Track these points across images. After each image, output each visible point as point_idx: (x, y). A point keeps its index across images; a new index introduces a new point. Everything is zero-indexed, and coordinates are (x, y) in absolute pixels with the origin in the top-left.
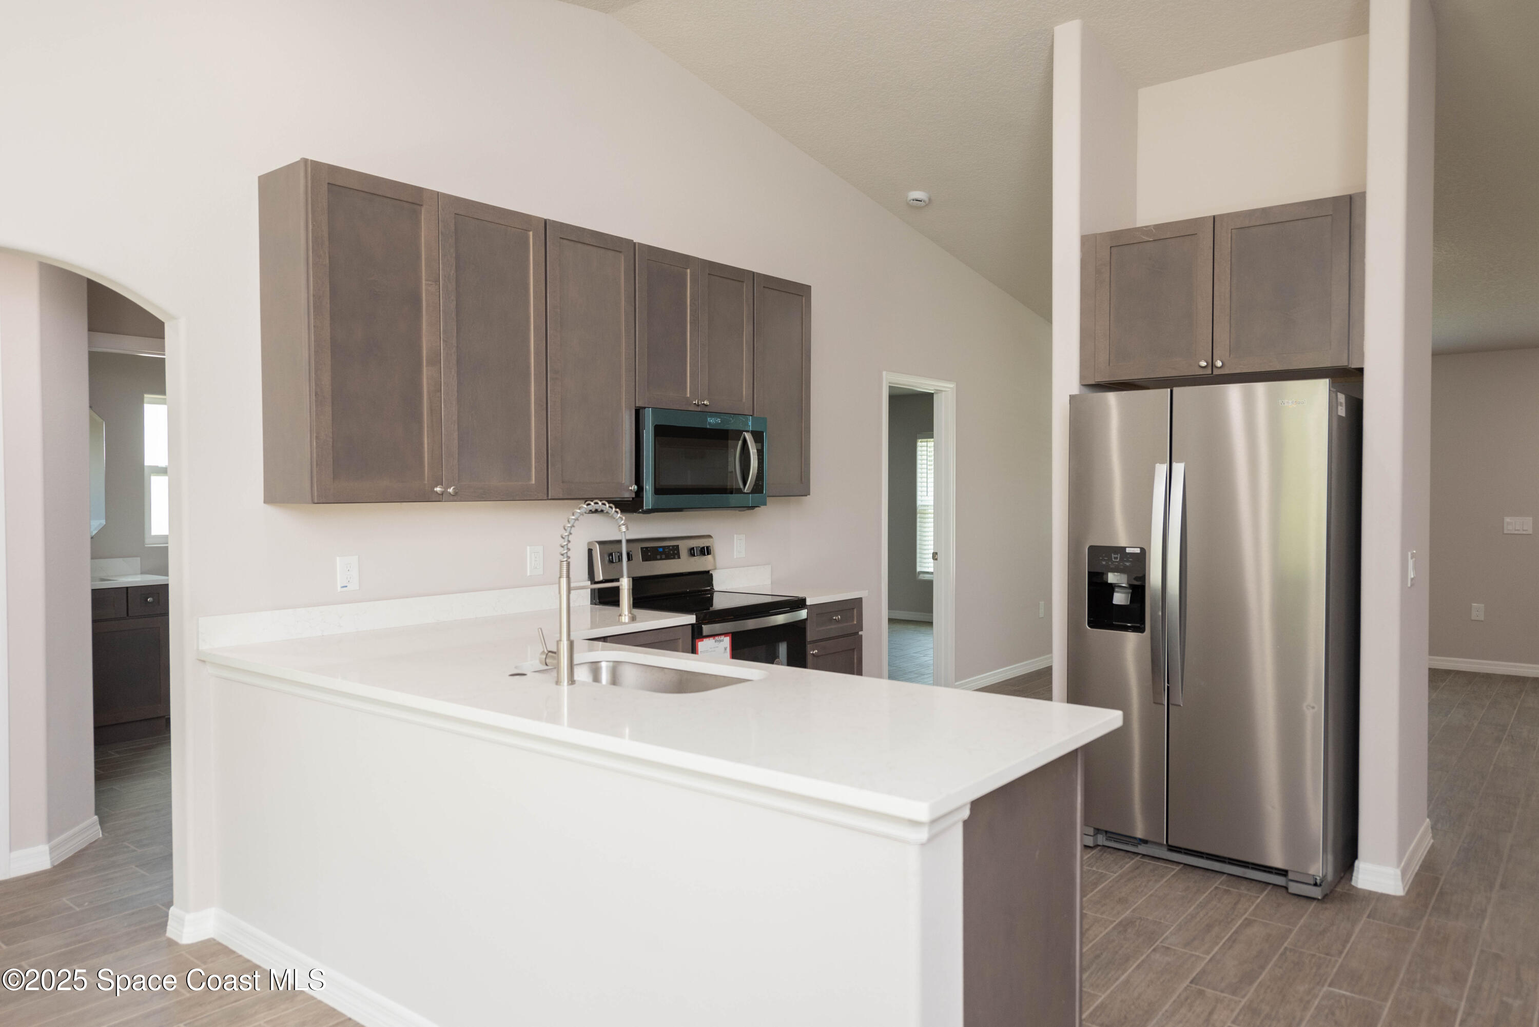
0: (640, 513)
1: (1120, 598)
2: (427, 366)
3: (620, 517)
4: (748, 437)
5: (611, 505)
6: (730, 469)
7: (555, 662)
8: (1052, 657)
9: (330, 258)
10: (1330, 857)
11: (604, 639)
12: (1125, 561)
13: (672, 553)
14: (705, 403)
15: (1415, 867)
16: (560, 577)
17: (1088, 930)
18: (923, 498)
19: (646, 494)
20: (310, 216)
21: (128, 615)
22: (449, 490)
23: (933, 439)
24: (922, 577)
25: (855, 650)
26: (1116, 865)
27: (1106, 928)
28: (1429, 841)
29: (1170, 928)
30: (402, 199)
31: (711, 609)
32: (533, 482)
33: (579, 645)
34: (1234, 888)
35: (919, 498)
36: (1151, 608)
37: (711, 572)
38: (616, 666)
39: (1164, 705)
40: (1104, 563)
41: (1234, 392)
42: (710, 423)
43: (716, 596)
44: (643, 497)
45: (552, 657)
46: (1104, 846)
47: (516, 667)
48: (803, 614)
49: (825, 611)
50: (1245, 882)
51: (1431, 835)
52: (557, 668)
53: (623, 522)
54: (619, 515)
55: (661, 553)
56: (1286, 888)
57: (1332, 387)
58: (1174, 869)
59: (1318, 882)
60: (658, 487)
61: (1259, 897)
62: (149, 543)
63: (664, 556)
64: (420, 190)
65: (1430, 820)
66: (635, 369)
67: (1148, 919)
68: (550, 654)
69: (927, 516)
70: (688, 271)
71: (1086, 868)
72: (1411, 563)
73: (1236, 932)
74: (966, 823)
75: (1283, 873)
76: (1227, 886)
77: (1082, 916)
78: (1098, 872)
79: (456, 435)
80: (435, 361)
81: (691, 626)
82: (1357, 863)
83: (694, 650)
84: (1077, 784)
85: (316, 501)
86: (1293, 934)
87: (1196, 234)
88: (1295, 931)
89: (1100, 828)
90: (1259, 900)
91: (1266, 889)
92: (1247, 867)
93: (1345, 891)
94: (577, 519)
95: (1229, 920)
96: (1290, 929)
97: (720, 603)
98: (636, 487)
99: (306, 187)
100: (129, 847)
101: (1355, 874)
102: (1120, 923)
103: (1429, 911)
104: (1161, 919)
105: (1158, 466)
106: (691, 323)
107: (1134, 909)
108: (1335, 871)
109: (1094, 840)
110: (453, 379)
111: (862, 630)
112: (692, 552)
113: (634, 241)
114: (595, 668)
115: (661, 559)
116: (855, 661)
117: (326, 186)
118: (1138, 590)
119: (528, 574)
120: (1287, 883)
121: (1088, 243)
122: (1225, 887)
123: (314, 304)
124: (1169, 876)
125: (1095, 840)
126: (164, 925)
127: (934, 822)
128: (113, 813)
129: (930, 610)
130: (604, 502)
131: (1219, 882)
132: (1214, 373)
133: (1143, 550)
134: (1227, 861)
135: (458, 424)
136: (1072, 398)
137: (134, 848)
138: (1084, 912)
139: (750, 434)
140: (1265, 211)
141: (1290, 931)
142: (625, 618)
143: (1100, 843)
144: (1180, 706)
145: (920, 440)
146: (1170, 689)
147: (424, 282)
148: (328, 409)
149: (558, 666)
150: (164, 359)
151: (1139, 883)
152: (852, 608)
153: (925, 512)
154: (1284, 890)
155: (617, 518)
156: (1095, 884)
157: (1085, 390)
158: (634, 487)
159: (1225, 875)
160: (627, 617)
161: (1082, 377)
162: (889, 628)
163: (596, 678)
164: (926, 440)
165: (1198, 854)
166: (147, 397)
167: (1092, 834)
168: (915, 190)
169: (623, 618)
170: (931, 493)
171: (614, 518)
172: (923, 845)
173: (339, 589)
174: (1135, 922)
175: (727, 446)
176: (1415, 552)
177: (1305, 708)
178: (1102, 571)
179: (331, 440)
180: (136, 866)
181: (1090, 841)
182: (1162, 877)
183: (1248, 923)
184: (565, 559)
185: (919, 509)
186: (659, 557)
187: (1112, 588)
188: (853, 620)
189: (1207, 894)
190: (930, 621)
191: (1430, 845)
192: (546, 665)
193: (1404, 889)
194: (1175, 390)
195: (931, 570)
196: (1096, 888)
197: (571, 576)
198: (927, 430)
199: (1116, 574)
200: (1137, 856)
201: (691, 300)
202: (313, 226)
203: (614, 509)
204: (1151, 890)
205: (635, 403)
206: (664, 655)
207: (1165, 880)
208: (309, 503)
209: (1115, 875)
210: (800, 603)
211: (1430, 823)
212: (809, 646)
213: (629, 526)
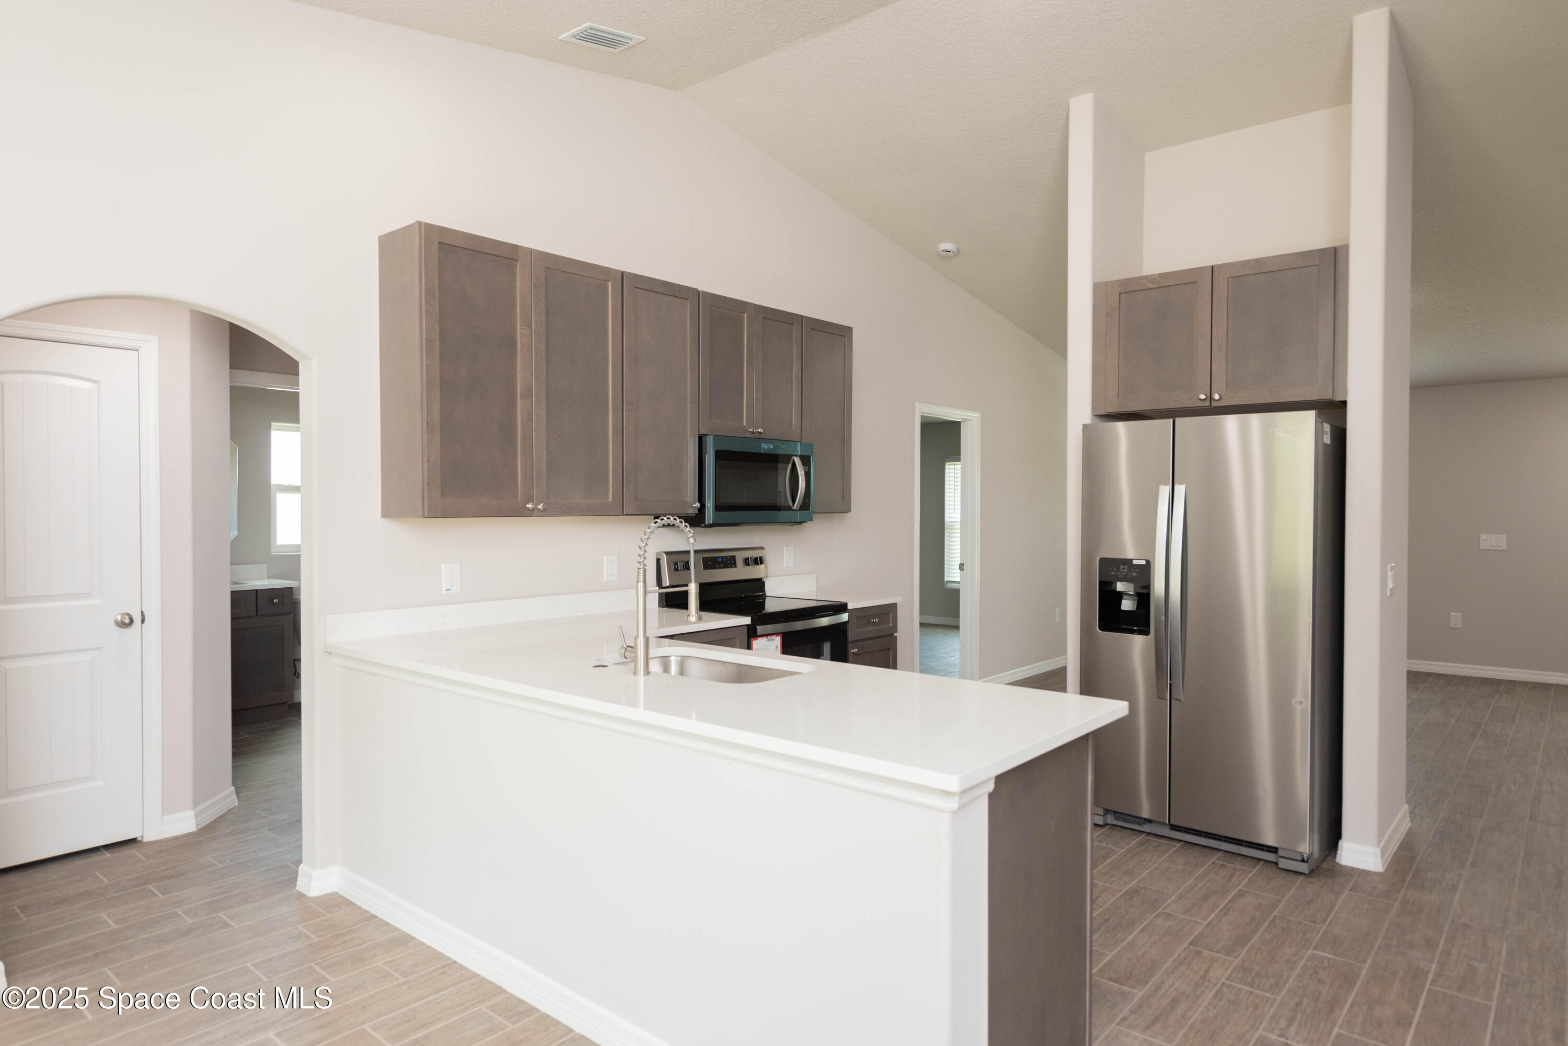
0: (702, 527)
1: (1127, 605)
2: (521, 399)
3: (689, 530)
4: (797, 460)
5: (681, 520)
6: (780, 488)
7: (633, 655)
8: (1066, 659)
9: (440, 306)
10: (1316, 838)
11: (672, 637)
12: (1132, 572)
13: (729, 562)
14: (759, 430)
15: (1394, 847)
16: (638, 582)
17: (1097, 897)
18: (951, 515)
19: (708, 511)
20: (423, 271)
21: (257, 614)
22: (538, 507)
23: (960, 463)
24: (949, 586)
25: (891, 650)
26: (1123, 841)
27: (1114, 896)
28: (1407, 825)
29: (1171, 897)
30: (500, 255)
31: (764, 612)
32: (610, 500)
33: (653, 641)
34: (1230, 863)
35: (947, 515)
36: (1155, 614)
37: (763, 580)
38: (683, 660)
39: (1167, 700)
40: (1113, 573)
41: (1231, 422)
42: (763, 449)
43: (767, 600)
44: (705, 514)
45: (630, 651)
46: (1112, 825)
47: (598, 660)
48: (845, 617)
49: (864, 614)
50: (1239, 858)
51: (1409, 819)
52: (635, 660)
53: (691, 535)
54: (688, 529)
55: (720, 563)
56: (1276, 864)
57: (1319, 418)
58: (1175, 846)
59: (1305, 858)
60: (718, 504)
61: (1252, 871)
62: (274, 551)
63: (722, 565)
64: (515, 248)
65: (1409, 806)
66: (699, 402)
67: (1151, 889)
68: (628, 648)
69: (954, 531)
70: (746, 315)
71: (1096, 844)
72: (1390, 574)
73: (1230, 901)
74: (991, 796)
75: (1274, 850)
76: (1223, 862)
77: (1092, 885)
78: (1107, 847)
79: (544, 459)
80: (527, 394)
81: (746, 627)
82: (1340, 842)
83: (749, 647)
84: (1087, 765)
85: (426, 515)
86: (1282, 904)
87: (1196, 282)
88: (1284, 902)
89: (1109, 808)
90: (1252, 873)
91: (1258, 864)
92: (1242, 845)
93: (1330, 867)
94: (652, 532)
95: (1225, 890)
96: (1279, 899)
97: (771, 606)
98: (699, 505)
99: (420, 245)
100: (261, 814)
101: (1339, 852)
102: (1126, 893)
103: (1405, 886)
104: (1163, 889)
105: (1161, 487)
106: (747, 361)
107: (1140, 880)
108: (1321, 849)
109: (1103, 820)
110: (543, 410)
111: (897, 632)
112: (747, 562)
113: (699, 290)
114: (665, 662)
115: (720, 568)
116: (891, 659)
117: (437, 245)
118: (1143, 598)
119: (605, 580)
120: (1277, 859)
121: (1100, 290)
122: (1221, 862)
123: (426, 346)
124: (1172, 851)
125: (1105, 820)
126: (295, 880)
127: (963, 792)
128: (247, 785)
129: (956, 614)
130: (675, 517)
131: (1216, 857)
132: (1213, 405)
133: (1148, 562)
134: (1223, 839)
135: (547, 449)
136: (1085, 427)
137: (266, 815)
138: (1094, 881)
139: (798, 458)
140: (1258, 261)
141: (1279, 901)
142: (693, 618)
143: (1109, 822)
144: (1181, 700)
145: (948, 463)
146: (1172, 686)
147: (519, 327)
148: (438, 437)
149: (636, 658)
150: (298, 393)
151: (1144, 857)
152: (888, 613)
153: (952, 527)
154: (1274, 866)
155: (687, 531)
156: (1105, 858)
157: (1096, 419)
158: (697, 505)
159: (1222, 852)
160: (694, 617)
161: (1094, 408)
162: (920, 632)
163: (666, 669)
164: (953, 463)
165: (1196, 833)
166: (274, 425)
167: (1102, 814)
168: (945, 242)
169: (691, 617)
170: (958, 511)
171: (684, 532)
172: (953, 812)
173: (444, 592)
174: (1140, 891)
175: (777, 469)
176: (1393, 565)
177: (1295, 704)
178: (1110, 581)
179: (439, 463)
180: (268, 830)
181: (1100, 821)
182: (1165, 852)
183: (1241, 894)
184: (642, 567)
185: (947, 525)
186: (718, 566)
187: (1120, 596)
188: (889, 623)
189: (1205, 868)
190: (957, 625)
191: (1407, 828)
192: (626, 658)
193: (1383, 866)
194: (1177, 420)
195: (958, 579)
196: (1105, 861)
197: (647, 581)
198: (954, 453)
199: (1124, 583)
200: (1142, 834)
201: (747, 341)
202: (426, 279)
203: (684, 524)
204: (1155, 863)
205: (699, 432)
206: (725, 651)
207: (1167, 855)
208: (420, 517)
209: (1123, 850)
210: (841, 608)
211: (1408, 808)
212: (850, 646)
213: (696, 538)
